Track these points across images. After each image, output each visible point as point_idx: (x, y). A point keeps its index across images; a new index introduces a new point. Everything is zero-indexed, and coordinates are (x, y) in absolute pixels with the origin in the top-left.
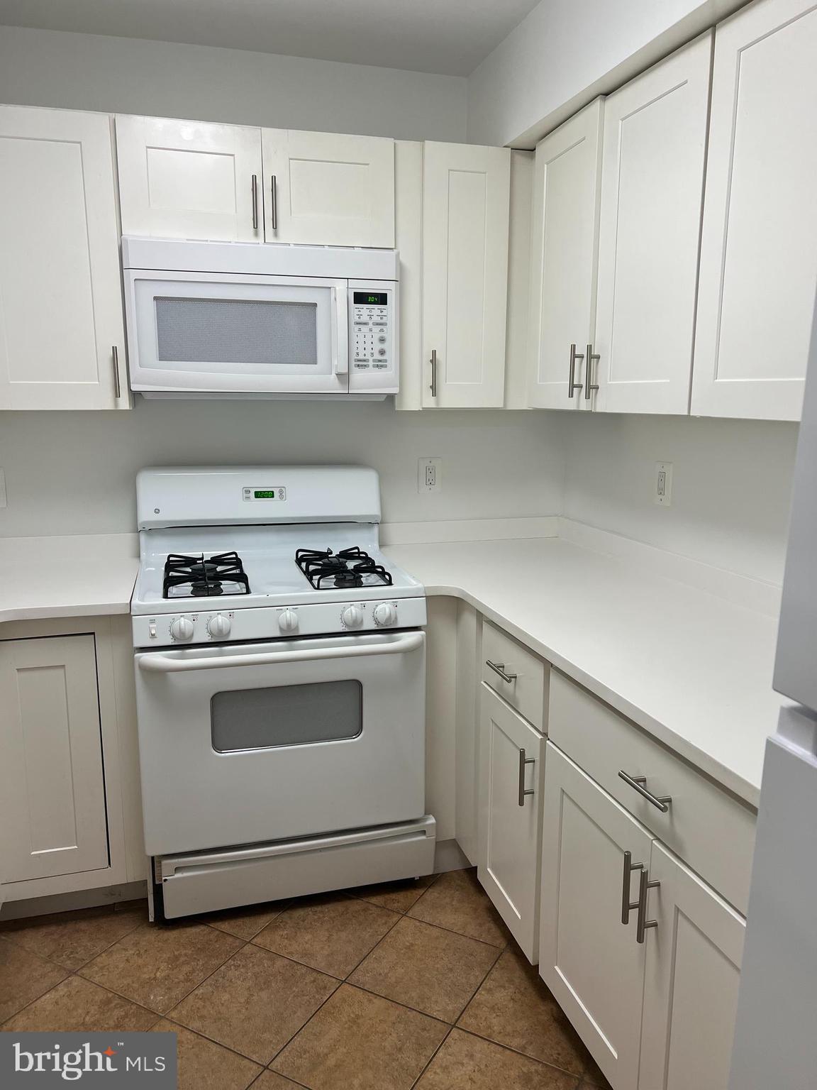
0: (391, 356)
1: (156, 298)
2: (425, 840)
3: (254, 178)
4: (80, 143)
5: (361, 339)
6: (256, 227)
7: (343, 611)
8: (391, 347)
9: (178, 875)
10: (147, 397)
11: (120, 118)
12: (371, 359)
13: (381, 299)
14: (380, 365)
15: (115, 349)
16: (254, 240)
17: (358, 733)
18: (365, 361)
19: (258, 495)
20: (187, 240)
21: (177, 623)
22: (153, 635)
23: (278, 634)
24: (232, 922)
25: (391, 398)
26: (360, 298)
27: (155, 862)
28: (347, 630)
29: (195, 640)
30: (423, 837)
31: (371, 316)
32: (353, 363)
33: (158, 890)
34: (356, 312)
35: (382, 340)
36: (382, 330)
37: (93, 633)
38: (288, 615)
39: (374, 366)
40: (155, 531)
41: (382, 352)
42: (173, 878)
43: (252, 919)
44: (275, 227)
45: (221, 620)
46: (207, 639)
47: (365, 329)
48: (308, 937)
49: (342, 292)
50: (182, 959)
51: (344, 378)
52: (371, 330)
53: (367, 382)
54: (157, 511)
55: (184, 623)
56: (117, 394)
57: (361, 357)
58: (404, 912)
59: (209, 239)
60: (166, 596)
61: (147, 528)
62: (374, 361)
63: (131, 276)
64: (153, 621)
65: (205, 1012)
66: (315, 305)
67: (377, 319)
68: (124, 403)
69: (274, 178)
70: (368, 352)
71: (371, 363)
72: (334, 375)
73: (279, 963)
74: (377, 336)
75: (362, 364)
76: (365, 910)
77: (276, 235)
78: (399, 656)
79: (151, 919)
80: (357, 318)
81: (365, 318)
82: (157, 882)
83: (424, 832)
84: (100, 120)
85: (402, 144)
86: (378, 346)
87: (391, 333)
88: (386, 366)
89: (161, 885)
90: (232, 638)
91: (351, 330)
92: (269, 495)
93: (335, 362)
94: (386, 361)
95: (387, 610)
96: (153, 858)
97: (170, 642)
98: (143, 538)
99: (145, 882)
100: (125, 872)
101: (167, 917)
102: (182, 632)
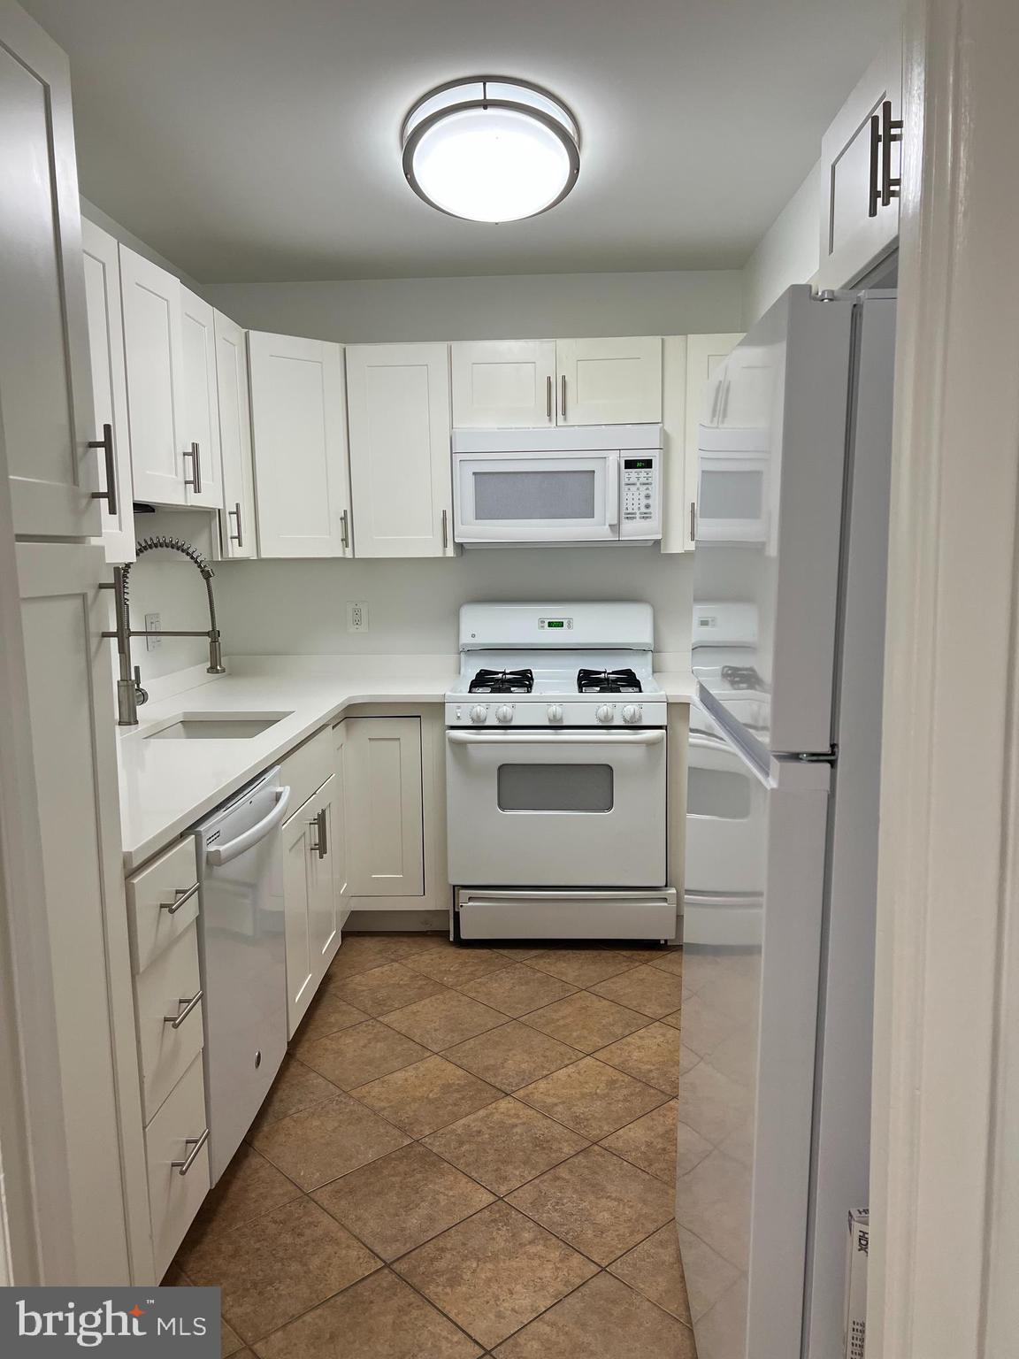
0: (656, 510)
1: (474, 473)
2: (665, 906)
3: (549, 378)
4: (427, 365)
5: (630, 496)
6: (549, 414)
7: (597, 710)
8: (656, 502)
9: (470, 904)
10: (466, 547)
11: (455, 345)
12: (638, 512)
13: (648, 464)
14: (646, 517)
15: (444, 512)
16: (548, 425)
17: (610, 808)
18: (633, 514)
19: (550, 625)
20: (498, 429)
21: (474, 710)
22: (459, 717)
23: (547, 724)
24: (511, 951)
25: (657, 543)
26: (630, 464)
27: (456, 889)
28: (600, 724)
29: (487, 724)
30: (666, 904)
31: (638, 478)
32: (623, 516)
33: (457, 915)
34: (627, 475)
35: (648, 497)
36: (647, 489)
37: (420, 717)
38: (554, 708)
39: (640, 518)
40: (471, 652)
41: (648, 506)
42: (468, 906)
43: (526, 951)
44: (564, 413)
45: (506, 709)
46: (496, 723)
47: (633, 488)
48: (564, 965)
49: (614, 461)
50: (470, 964)
51: (615, 528)
52: (638, 489)
53: (635, 530)
54: (473, 636)
55: (480, 709)
56: (445, 546)
57: (630, 511)
58: (646, 962)
59: (513, 426)
60: (470, 692)
61: (466, 650)
62: (640, 513)
63: (457, 458)
64: (459, 707)
65: (480, 990)
66: (594, 472)
67: (645, 481)
68: (450, 552)
69: (564, 377)
70: (636, 507)
71: (638, 516)
72: (607, 526)
73: (539, 975)
74: (643, 494)
75: (631, 517)
76: (614, 957)
77: (565, 419)
78: (643, 747)
79: (451, 939)
80: (626, 480)
81: (633, 480)
82: (456, 910)
83: (665, 900)
84: (439, 348)
85: (670, 339)
86: (644, 502)
87: (656, 491)
88: (651, 517)
89: (458, 913)
90: (513, 724)
91: (622, 489)
92: (560, 625)
93: (608, 515)
94: (650, 513)
95: (632, 710)
96: (454, 886)
97: (470, 723)
98: (462, 655)
99: (448, 911)
100: (434, 901)
101: (462, 937)
102: (478, 717)
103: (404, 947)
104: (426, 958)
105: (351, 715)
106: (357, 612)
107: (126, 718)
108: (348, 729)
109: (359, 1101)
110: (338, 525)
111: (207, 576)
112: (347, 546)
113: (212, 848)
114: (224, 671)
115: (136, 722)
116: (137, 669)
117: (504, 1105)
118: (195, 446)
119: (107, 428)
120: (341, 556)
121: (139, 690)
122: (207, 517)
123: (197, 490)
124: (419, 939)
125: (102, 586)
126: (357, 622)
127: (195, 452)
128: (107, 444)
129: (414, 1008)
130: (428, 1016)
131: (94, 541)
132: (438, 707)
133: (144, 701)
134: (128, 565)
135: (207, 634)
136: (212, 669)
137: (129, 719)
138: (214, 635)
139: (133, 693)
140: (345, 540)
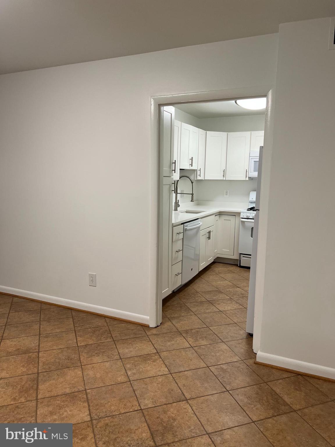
1: (254, 161)
4: (246, 137)
10: (251, 178)
11: (252, 132)
15: (247, 170)
22: (243, 216)
27: (240, 254)
29: (250, 218)
33: (240, 260)
37: (235, 215)
40: (252, 202)
42: (243, 259)
45: (254, 215)
46: (252, 218)
50: (242, 270)
54: (252, 199)
55: (248, 215)
56: (246, 177)
60: (248, 211)
63: (251, 158)
64: (244, 214)
68: (247, 179)
79: (239, 266)
84: (249, 133)
97: (246, 218)
98: (250, 203)
99: (238, 260)
100: (236, 257)
101: (241, 265)
102: (248, 216)
103: (228, 266)
104: (232, 268)
105: (220, 214)
106: (227, 192)
107: (175, 209)
108: (219, 217)
109: (210, 284)
110: (223, 172)
111: (192, 183)
112: (224, 177)
113: (186, 228)
114: (194, 201)
115: (177, 210)
116: (178, 200)
117: (238, 289)
118: (192, 158)
119: (175, 161)
120: (223, 179)
121: (178, 204)
122: (194, 171)
123: (192, 166)
124: (232, 265)
125: (172, 183)
126: (227, 195)
127: (192, 159)
128: (175, 163)
129: (226, 274)
130: (229, 276)
131: (172, 177)
132: (239, 214)
133: (179, 207)
134: (178, 180)
135: (191, 194)
136: (192, 201)
137: (176, 210)
138: (192, 194)
139: (177, 205)
140: (224, 176)
